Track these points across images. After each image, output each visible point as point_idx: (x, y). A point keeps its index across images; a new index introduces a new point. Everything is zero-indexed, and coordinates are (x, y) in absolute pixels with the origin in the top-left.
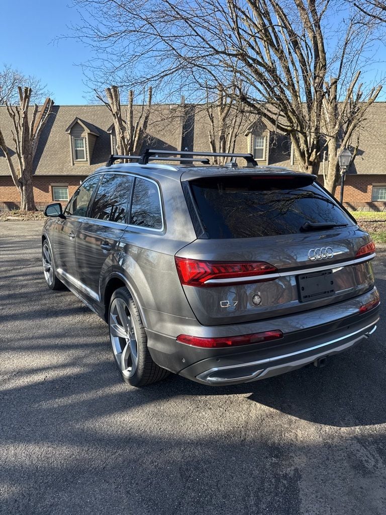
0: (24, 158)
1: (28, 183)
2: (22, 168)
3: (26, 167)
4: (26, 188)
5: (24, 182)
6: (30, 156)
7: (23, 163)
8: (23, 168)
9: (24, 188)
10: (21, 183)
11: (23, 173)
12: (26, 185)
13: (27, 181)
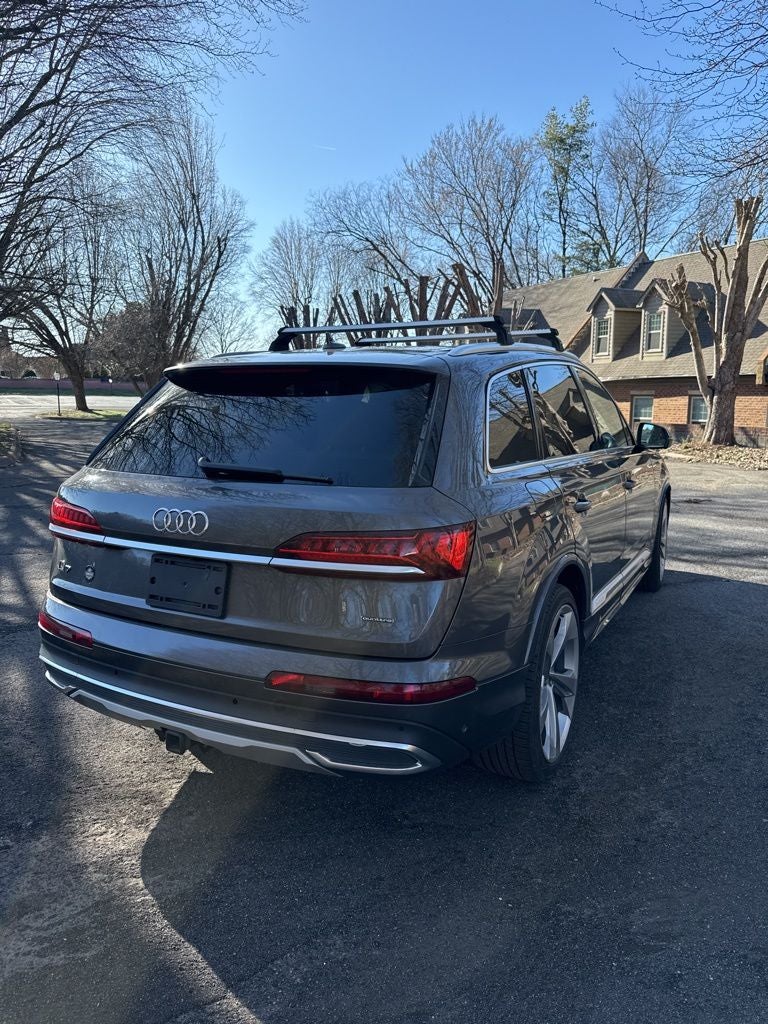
0: (727, 339)
1: (724, 390)
2: (718, 360)
3: (727, 357)
4: (720, 398)
5: (718, 387)
6: (739, 334)
7: (724, 351)
8: (722, 359)
9: (715, 397)
10: (712, 388)
11: (720, 370)
12: (720, 392)
13: (723, 386)
